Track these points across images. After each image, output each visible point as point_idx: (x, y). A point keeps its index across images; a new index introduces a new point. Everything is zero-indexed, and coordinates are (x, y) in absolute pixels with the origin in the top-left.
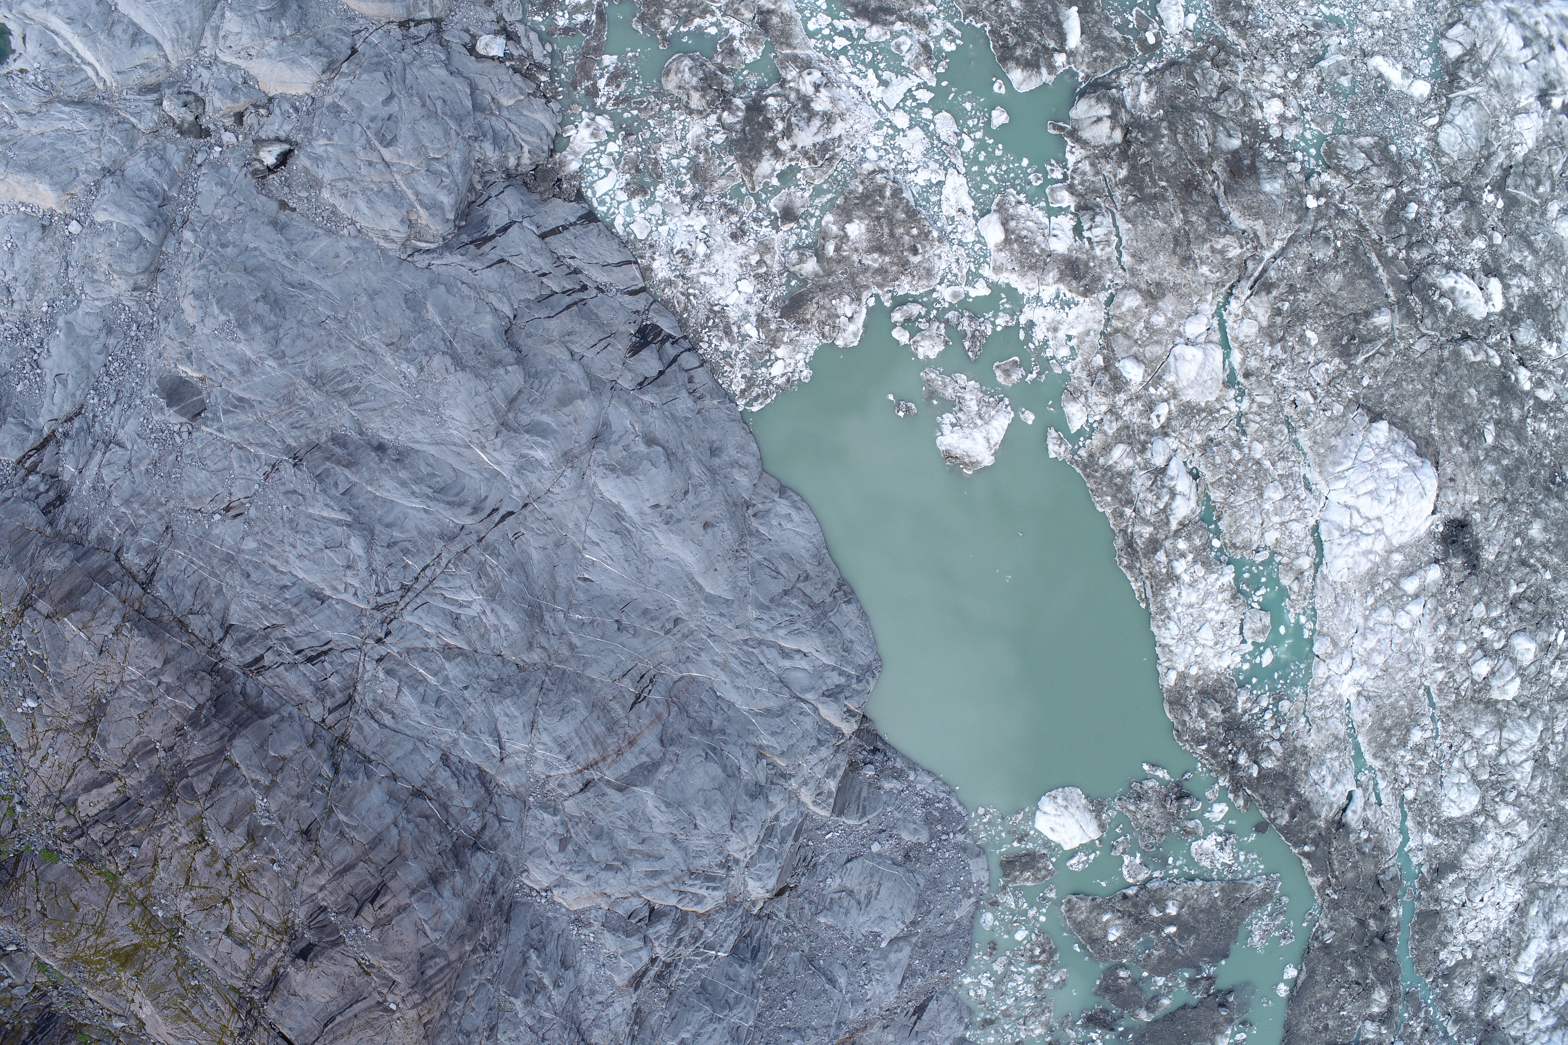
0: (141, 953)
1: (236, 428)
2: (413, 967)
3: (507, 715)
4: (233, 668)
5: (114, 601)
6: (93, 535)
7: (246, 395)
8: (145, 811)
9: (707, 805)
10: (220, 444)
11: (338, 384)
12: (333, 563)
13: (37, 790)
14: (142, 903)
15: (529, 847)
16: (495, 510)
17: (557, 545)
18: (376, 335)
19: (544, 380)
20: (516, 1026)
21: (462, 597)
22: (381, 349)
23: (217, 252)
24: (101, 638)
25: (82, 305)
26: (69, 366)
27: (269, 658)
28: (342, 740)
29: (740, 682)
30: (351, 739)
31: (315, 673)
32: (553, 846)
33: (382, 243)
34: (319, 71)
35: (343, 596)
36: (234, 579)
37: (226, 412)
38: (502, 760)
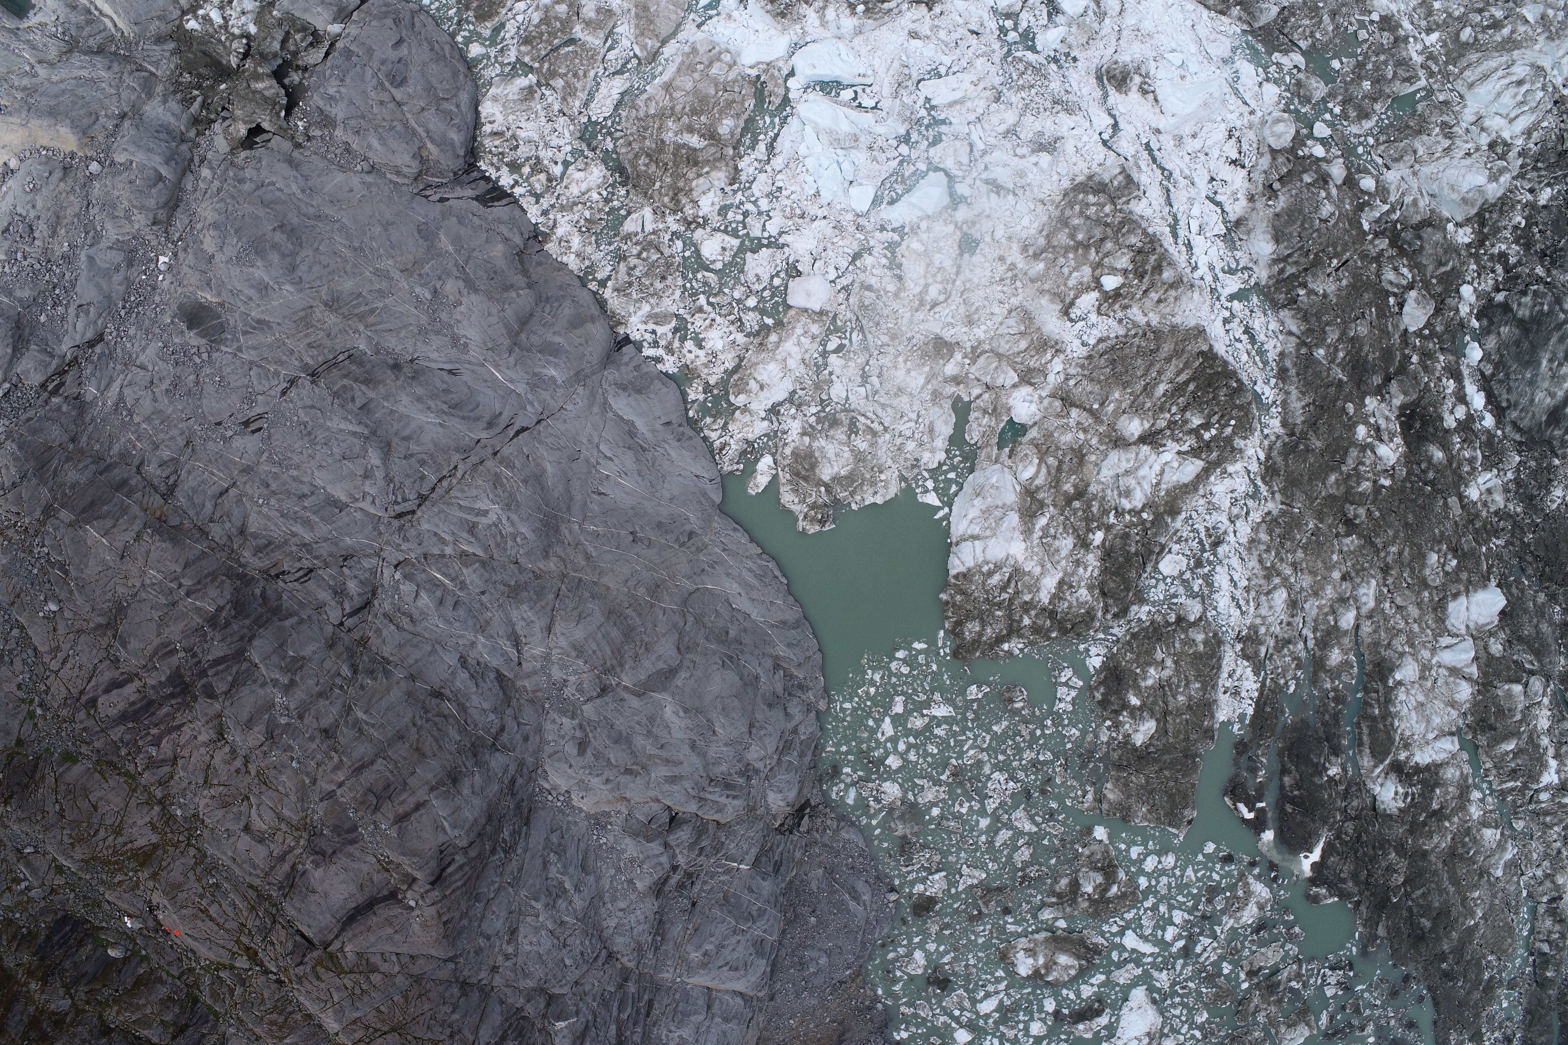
0: (159, 852)
1: (255, 348)
2: (433, 864)
3: (524, 619)
4: (253, 573)
5: (135, 509)
6: (115, 451)
7: (264, 317)
8: (165, 710)
9: (725, 712)
10: (239, 363)
11: (354, 307)
12: (351, 473)
13: (58, 691)
14: (160, 802)
16: (510, 425)
17: (571, 459)
18: (390, 262)
19: (556, 305)
20: (537, 930)
21: (478, 506)
22: (396, 275)
23: (234, 187)
24: (123, 544)
25: (103, 240)
26: (92, 297)
28: (361, 642)
29: (755, 595)
30: (370, 642)
32: (571, 749)
33: (394, 178)
35: (360, 505)
36: (254, 489)
37: (245, 333)
38: (520, 664)
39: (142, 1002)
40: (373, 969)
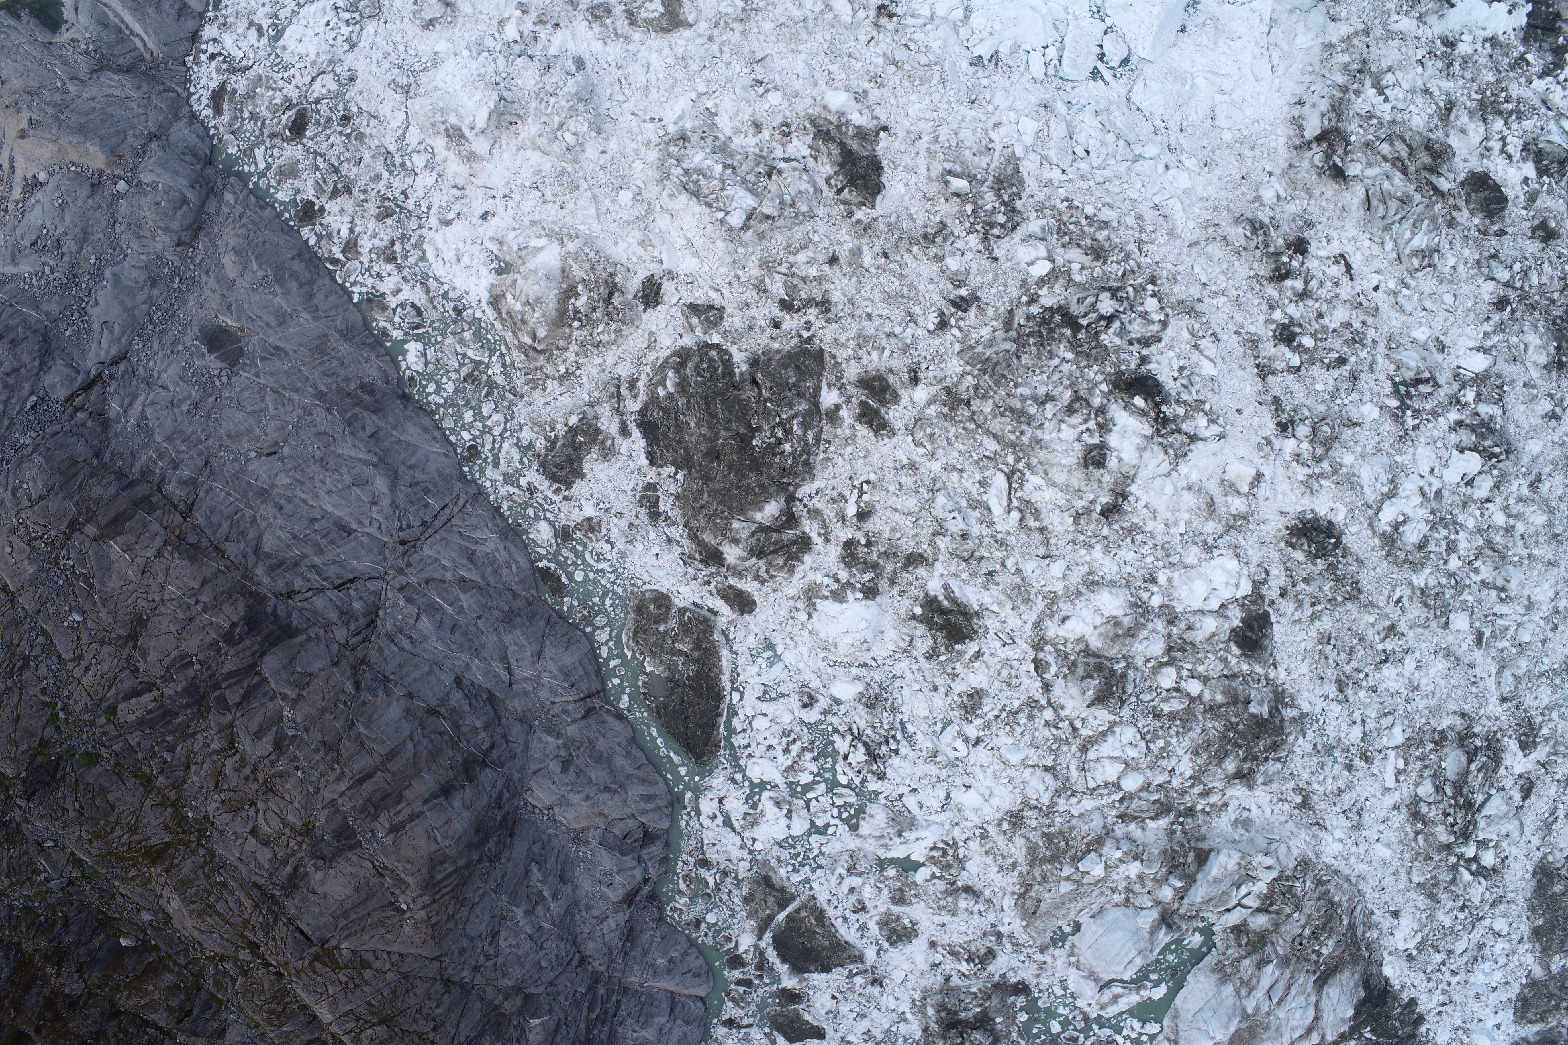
0: (171, 851)
1: (272, 374)
2: (424, 871)
3: (516, 643)
4: (265, 591)
5: (156, 527)
6: (137, 467)
7: (282, 344)
8: (180, 719)
10: (256, 388)
12: (359, 499)
13: (80, 698)
14: (173, 804)
15: (534, 767)
20: (516, 934)
21: (478, 535)
23: (256, 212)
24: (144, 560)
25: (128, 259)
26: (116, 314)
27: (298, 584)
28: (364, 661)
30: (372, 660)
31: (341, 599)
32: (555, 767)
35: (368, 530)
36: (268, 511)
37: (263, 359)
38: (511, 685)
39: (150, 988)
40: (365, 965)
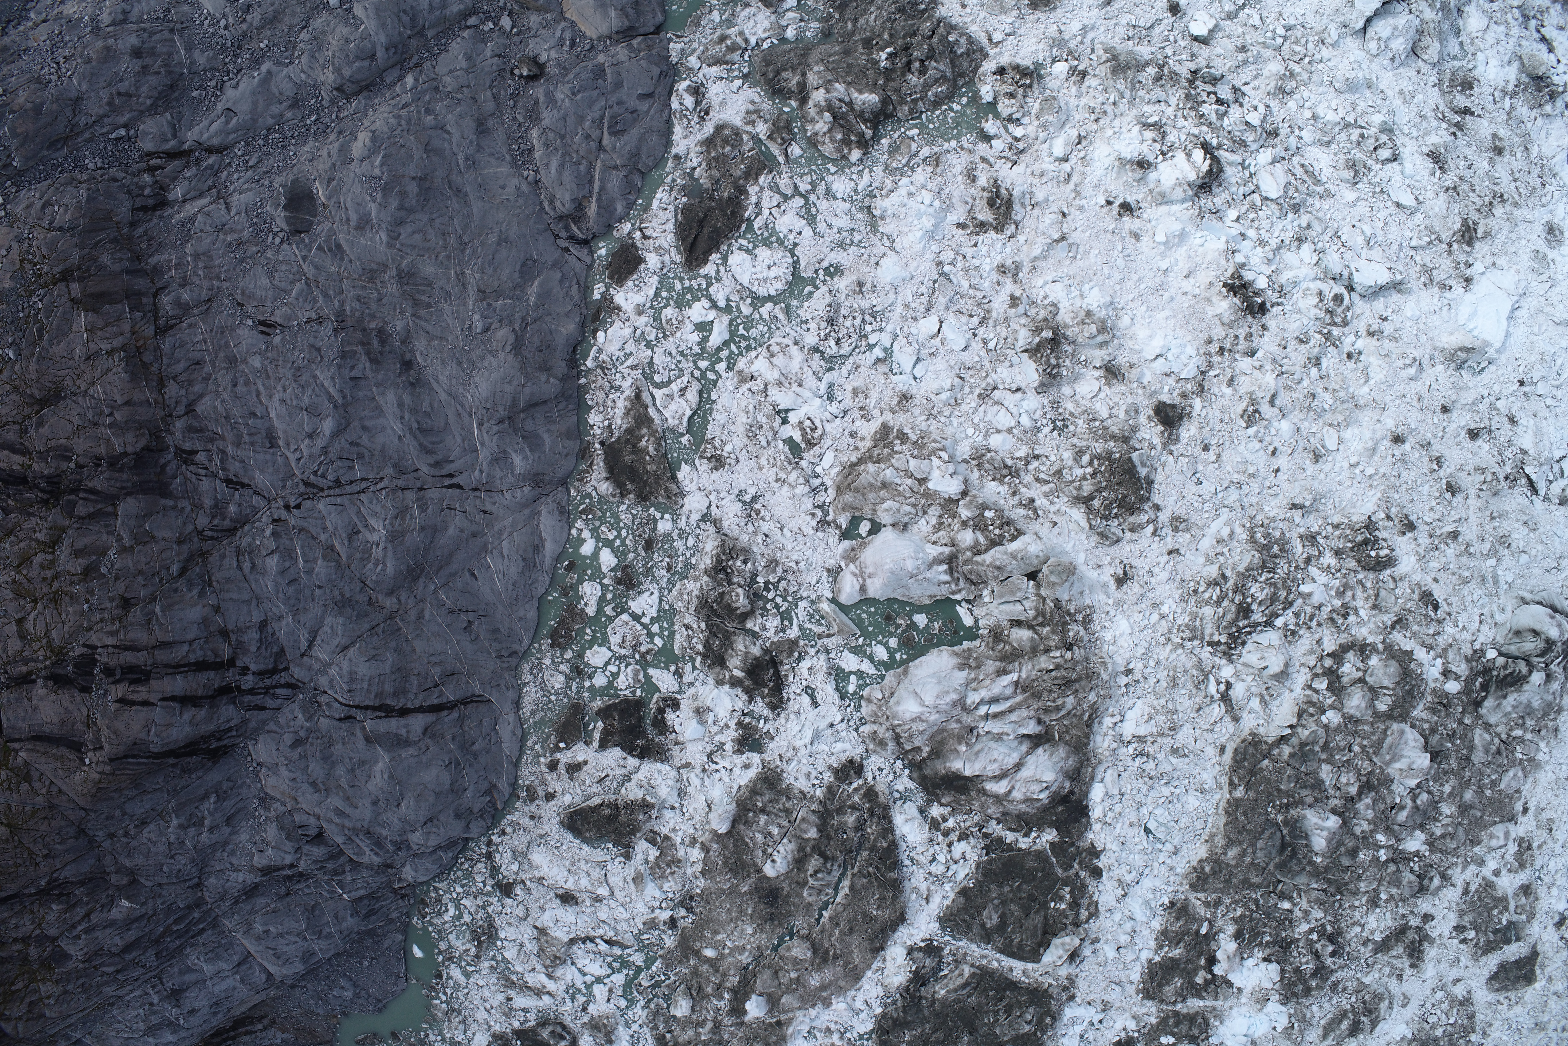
1: (316, 267)
2: (123, 748)
3: (332, 628)
4: (171, 443)
5: (126, 327)
6: (154, 260)
7: (345, 247)
8: (29, 495)
9: (419, 798)
10: (295, 269)
11: (418, 291)
12: (301, 425)
15: (272, 726)
16: (451, 476)
17: (474, 535)
18: (477, 276)
19: (571, 406)
20: (161, 834)
21: (372, 522)
22: (472, 290)
23: (419, 112)
24: (96, 348)
25: (291, 67)
26: (244, 108)
27: (201, 457)
28: (204, 555)
30: (211, 559)
31: (224, 494)
32: (288, 739)
33: (546, 204)
34: (614, 29)
35: (289, 455)
36: (224, 379)
37: (320, 248)
38: (303, 655)
40: (28, 778)
